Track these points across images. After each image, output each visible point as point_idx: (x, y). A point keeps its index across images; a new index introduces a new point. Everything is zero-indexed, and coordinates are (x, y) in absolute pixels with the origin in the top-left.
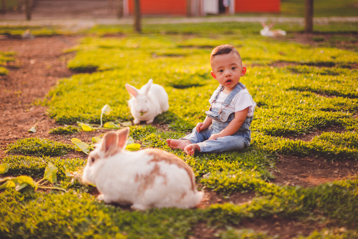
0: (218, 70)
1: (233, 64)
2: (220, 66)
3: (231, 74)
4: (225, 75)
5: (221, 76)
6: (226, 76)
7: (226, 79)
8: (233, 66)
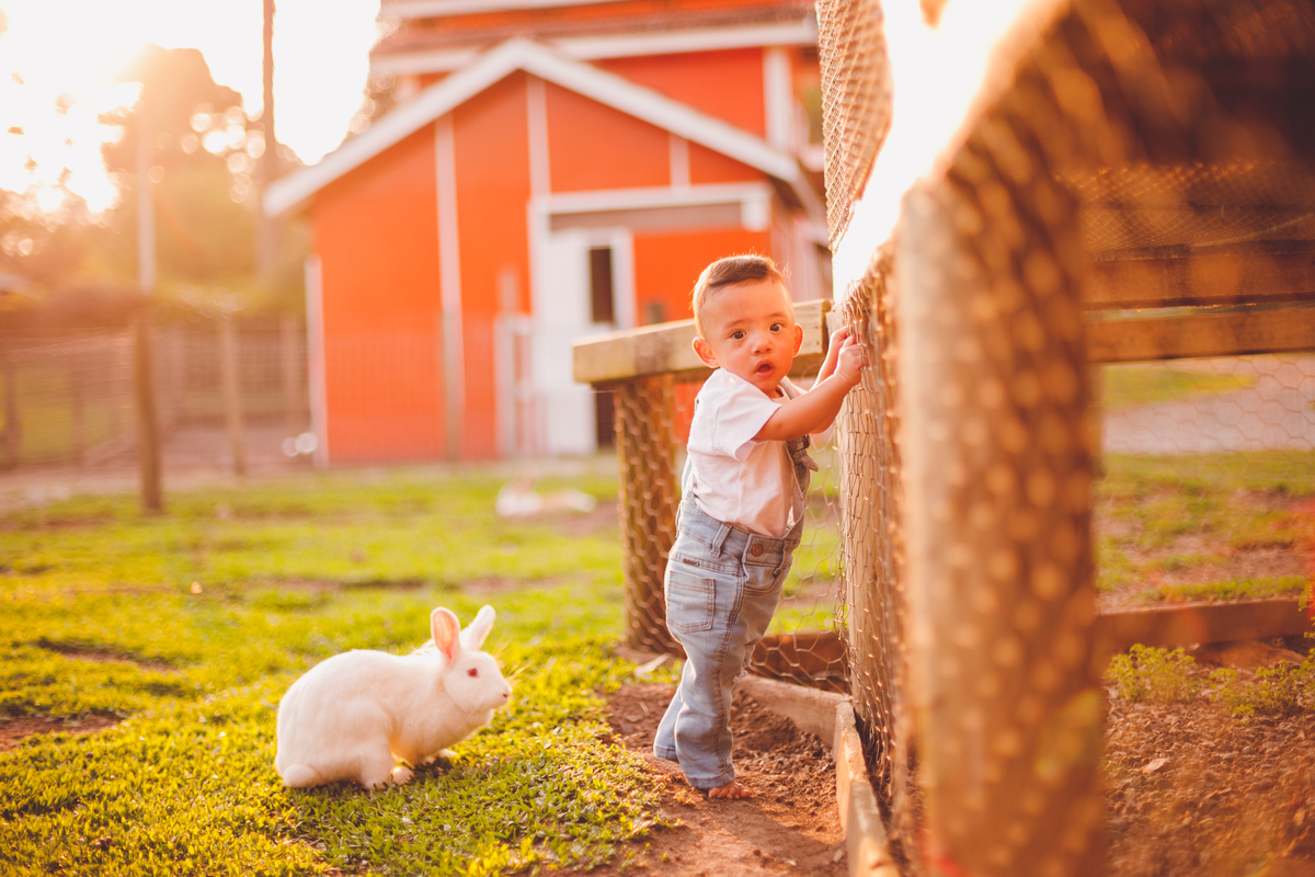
0: (729, 330)
1: (776, 315)
2: (734, 319)
3: (770, 347)
4: (754, 349)
5: (741, 351)
6: (758, 352)
7: (756, 361)
8: (775, 320)
